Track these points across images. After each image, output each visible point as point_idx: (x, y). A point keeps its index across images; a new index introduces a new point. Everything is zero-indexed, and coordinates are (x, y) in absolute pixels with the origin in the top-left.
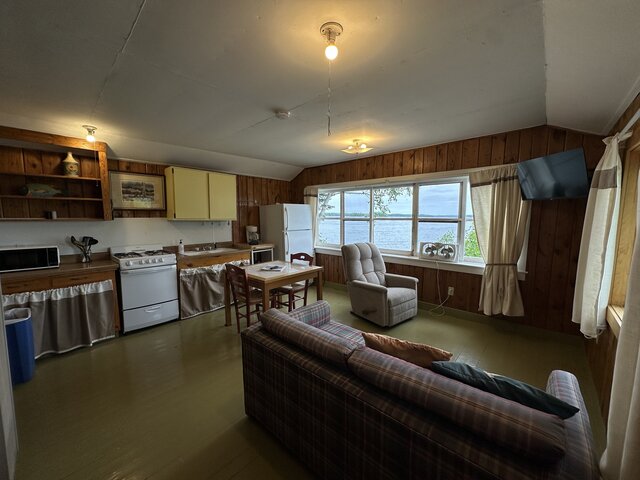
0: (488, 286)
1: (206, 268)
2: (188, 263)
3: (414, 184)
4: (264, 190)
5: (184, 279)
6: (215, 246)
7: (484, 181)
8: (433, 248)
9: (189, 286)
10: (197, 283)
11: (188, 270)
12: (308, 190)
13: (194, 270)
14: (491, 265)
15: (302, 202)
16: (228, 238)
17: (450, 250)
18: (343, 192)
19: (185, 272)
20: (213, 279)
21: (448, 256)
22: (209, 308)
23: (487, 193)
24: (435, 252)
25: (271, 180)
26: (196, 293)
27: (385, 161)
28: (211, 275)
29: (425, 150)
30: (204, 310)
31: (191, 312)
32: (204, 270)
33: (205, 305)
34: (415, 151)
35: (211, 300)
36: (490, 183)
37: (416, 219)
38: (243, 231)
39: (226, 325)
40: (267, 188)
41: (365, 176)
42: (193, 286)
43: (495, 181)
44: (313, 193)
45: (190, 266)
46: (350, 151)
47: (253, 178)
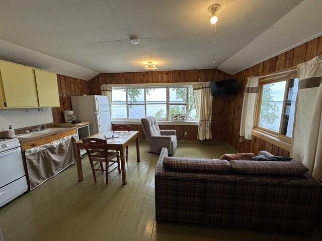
0: (201, 129)
1: (48, 145)
2: (31, 143)
3: (167, 87)
4: (72, 85)
5: (30, 158)
6: (43, 127)
7: (198, 88)
8: (177, 116)
9: (35, 162)
10: (41, 158)
11: (33, 150)
12: (103, 87)
13: (38, 149)
14: (201, 121)
15: (101, 95)
16: (51, 120)
17: (184, 117)
18: (127, 89)
19: (30, 152)
20: (53, 152)
21: (183, 119)
22: (52, 174)
23: (199, 93)
24: (178, 118)
25: (76, 79)
26: (41, 166)
27: (153, 75)
28: (52, 149)
29: (173, 72)
30: (48, 177)
31: (38, 181)
32: (45, 147)
33: (49, 173)
34: (168, 71)
35: (54, 167)
36: (200, 89)
37: (168, 104)
38: (62, 115)
39: (80, 181)
40: (74, 84)
41: (142, 82)
42: (38, 161)
43: (202, 88)
44: (108, 89)
45: (33, 146)
46: (147, 68)
47: (64, 76)
